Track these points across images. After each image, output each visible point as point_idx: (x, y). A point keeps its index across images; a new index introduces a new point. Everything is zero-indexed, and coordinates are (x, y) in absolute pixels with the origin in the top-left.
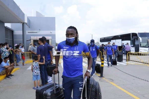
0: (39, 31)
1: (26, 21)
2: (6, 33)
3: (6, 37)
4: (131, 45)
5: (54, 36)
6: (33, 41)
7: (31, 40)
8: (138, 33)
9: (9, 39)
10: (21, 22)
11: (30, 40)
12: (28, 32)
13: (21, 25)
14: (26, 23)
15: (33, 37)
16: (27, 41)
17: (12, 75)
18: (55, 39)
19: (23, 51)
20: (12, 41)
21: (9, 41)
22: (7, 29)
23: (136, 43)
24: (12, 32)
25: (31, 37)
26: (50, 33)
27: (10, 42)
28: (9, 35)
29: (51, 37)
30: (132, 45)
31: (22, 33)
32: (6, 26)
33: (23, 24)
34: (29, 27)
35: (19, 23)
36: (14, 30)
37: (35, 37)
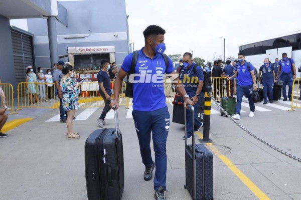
0: (88, 34)
1: (55, 12)
2: (13, 42)
3: (14, 52)
6: (73, 58)
7: (69, 55)
9: (23, 56)
10: (44, 16)
11: (67, 56)
12: (65, 38)
13: (45, 21)
14: (56, 17)
15: (73, 48)
16: (60, 58)
17: (4, 135)
19: (50, 80)
20: (31, 60)
21: (24, 59)
22: (16, 33)
24: (30, 38)
25: (69, 48)
26: (114, 39)
27: (26, 62)
28: (22, 46)
29: (113, 47)
32: (13, 27)
33: (49, 18)
34: (67, 27)
35: (39, 16)
36: (35, 34)
37: (78, 48)
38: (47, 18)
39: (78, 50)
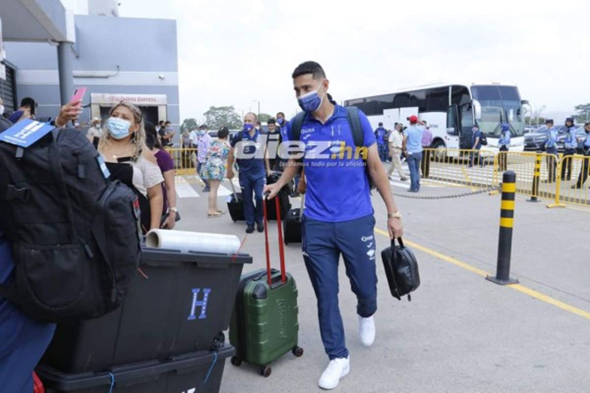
0: (115, 72)
1: (71, 37)
4: (447, 127)
5: (172, 92)
6: (98, 111)
7: (92, 106)
8: (472, 87)
10: (54, 41)
11: (90, 105)
13: (53, 48)
14: (72, 43)
15: (99, 95)
18: (178, 102)
23: (465, 122)
24: (11, 73)
25: (93, 95)
26: (158, 83)
29: (164, 96)
30: (452, 129)
31: (56, 80)
33: (61, 45)
34: (77, 57)
35: (45, 40)
36: (18, 67)
37: (107, 96)
38: (57, 44)
39: (106, 99)
